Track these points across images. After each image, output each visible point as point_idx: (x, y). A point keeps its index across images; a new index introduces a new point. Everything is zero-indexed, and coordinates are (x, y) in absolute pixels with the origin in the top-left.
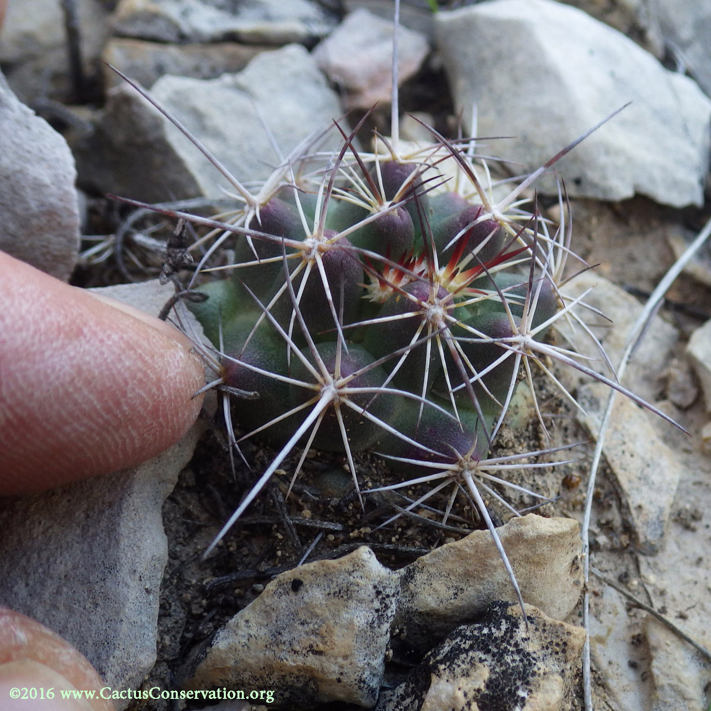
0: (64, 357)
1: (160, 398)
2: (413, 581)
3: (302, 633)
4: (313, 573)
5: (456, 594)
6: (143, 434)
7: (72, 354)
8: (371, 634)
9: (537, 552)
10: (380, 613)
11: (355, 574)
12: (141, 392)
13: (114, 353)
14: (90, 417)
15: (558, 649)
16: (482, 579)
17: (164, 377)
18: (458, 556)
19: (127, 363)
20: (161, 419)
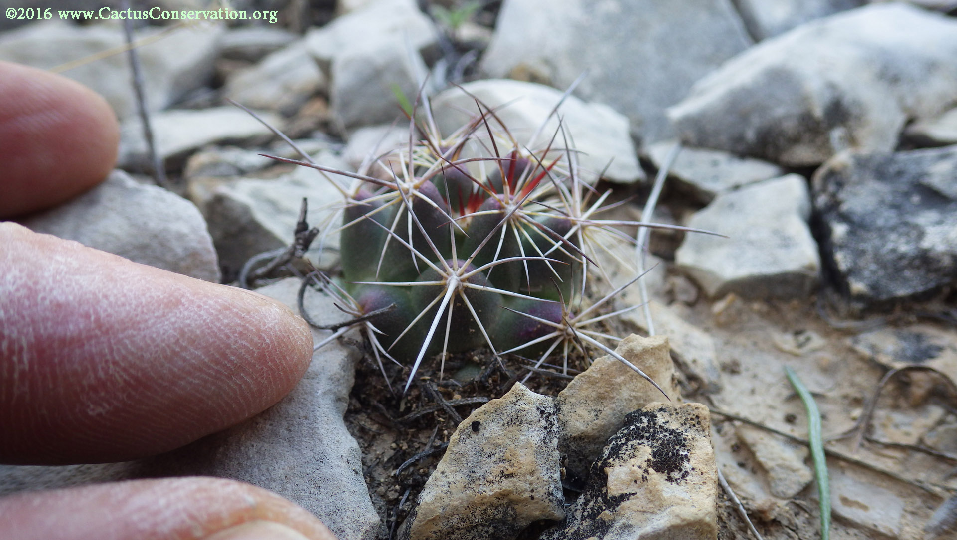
0: (166, 323)
1: (264, 346)
2: (561, 412)
3: (492, 464)
4: (485, 413)
5: (596, 415)
6: (256, 378)
7: (173, 320)
8: (546, 449)
9: (647, 365)
10: (548, 430)
11: (519, 403)
12: (244, 342)
13: (212, 314)
14: (201, 370)
15: (694, 422)
16: (613, 398)
17: (263, 328)
18: (589, 382)
19: (226, 321)
20: (270, 363)
